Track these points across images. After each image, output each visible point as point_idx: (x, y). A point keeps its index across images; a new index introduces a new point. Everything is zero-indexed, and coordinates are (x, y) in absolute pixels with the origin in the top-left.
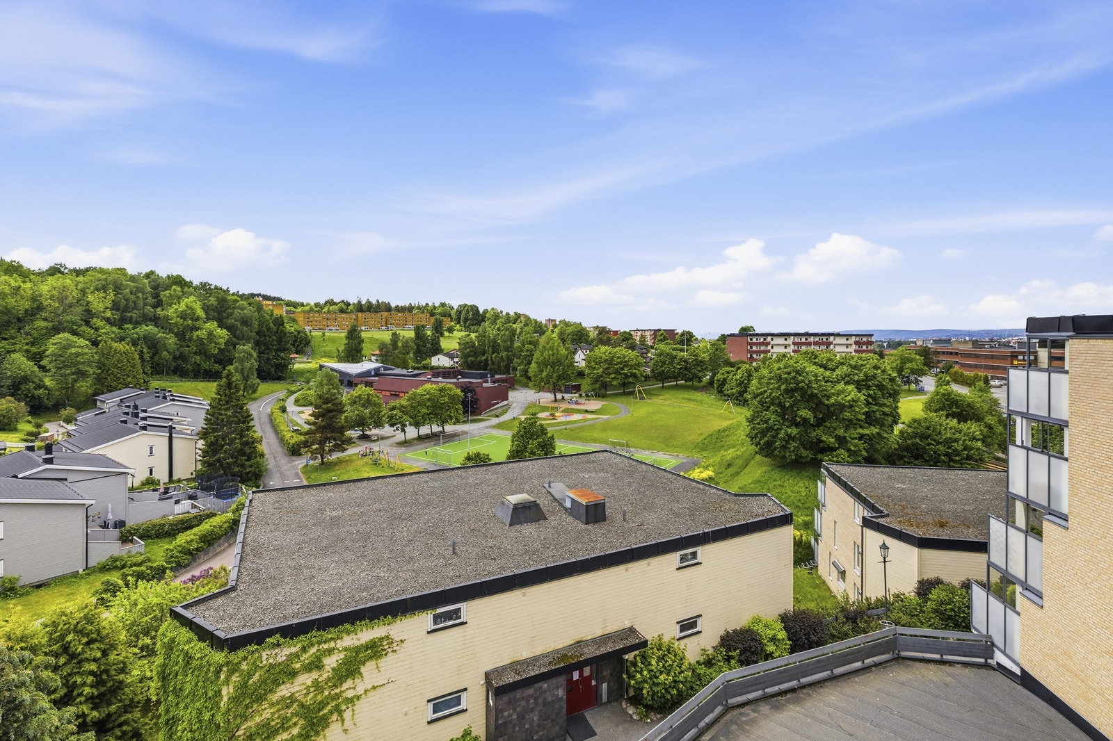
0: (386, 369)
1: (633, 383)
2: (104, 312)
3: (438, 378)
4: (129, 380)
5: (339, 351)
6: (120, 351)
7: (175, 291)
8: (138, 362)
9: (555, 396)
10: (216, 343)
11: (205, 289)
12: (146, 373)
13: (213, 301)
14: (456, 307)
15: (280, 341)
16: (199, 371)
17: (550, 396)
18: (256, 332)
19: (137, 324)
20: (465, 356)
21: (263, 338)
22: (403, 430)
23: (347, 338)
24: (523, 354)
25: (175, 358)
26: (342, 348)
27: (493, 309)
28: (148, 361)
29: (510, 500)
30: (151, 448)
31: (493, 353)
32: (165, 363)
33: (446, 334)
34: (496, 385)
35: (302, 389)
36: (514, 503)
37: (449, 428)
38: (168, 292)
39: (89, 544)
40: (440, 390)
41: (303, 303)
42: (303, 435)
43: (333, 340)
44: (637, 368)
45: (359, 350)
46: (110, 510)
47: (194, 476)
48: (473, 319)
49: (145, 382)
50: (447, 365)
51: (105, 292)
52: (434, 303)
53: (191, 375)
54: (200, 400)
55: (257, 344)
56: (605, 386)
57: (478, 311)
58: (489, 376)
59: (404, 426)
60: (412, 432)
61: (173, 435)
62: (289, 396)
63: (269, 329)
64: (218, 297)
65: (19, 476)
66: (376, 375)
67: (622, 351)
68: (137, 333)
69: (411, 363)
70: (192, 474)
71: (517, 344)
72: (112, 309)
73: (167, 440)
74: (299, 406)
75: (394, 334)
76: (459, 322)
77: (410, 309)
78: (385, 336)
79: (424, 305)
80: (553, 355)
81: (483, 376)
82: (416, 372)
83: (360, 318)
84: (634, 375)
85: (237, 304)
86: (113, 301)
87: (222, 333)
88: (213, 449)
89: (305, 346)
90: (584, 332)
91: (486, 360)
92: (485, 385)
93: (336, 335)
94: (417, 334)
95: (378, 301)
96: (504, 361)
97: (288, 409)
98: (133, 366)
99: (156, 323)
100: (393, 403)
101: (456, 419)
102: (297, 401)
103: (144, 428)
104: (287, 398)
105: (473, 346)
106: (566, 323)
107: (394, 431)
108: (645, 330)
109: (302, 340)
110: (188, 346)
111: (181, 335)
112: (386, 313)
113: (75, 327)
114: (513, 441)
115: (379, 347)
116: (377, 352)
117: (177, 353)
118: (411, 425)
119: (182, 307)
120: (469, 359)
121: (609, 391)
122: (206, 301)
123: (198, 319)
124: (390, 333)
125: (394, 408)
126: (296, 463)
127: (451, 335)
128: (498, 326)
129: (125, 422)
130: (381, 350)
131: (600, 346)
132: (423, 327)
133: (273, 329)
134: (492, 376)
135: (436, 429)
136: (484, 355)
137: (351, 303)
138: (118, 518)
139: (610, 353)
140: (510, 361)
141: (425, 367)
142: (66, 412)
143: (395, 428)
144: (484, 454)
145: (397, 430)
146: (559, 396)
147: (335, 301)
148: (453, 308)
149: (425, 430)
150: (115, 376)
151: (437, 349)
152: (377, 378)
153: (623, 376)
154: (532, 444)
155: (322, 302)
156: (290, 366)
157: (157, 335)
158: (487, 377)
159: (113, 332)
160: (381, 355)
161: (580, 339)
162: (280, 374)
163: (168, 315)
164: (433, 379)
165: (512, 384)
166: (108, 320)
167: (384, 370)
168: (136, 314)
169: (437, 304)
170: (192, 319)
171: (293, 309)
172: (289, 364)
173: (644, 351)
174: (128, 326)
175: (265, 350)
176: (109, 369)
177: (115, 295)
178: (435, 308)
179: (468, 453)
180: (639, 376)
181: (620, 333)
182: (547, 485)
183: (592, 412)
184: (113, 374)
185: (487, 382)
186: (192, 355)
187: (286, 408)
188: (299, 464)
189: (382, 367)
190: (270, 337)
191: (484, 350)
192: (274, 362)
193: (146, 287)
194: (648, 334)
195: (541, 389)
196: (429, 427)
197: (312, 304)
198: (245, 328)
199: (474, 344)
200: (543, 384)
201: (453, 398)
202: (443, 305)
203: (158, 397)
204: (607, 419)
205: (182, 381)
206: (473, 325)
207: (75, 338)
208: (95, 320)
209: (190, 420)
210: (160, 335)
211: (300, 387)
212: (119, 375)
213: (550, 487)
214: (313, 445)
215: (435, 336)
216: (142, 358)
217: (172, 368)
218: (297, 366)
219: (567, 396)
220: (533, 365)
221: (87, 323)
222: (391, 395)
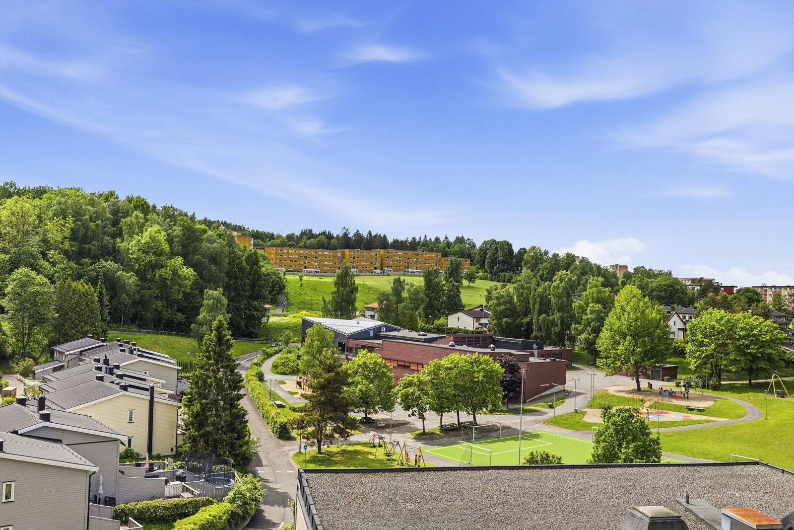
0: (389, 329)
1: (764, 370)
2: (62, 243)
3: (462, 345)
4: (87, 328)
5: (324, 301)
6: (79, 291)
7: (137, 217)
8: (97, 306)
9: (638, 382)
10: (180, 285)
11: (170, 215)
12: (104, 321)
13: (178, 230)
14: (478, 245)
15: (253, 285)
16: (160, 321)
17: (631, 383)
18: (226, 273)
19: (95, 258)
20: (499, 316)
21: (233, 281)
22: (422, 417)
23: (336, 284)
24: (585, 317)
25: (135, 303)
26: (329, 298)
27: (534, 248)
28: (107, 306)
29: (644, 512)
30: (131, 413)
31: (540, 313)
32: (123, 309)
33: (465, 283)
34: (548, 360)
35: (280, 351)
36: (650, 515)
37: (484, 419)
38: (129, 218)
39: (90, 519)
40: (472, 363)
41: (273, 235)
42: (297, 411)
43: (314, 288)
44: (772, 345)
45: (352, 302)
46: (101, 482)
47: (174, 453)
48: (504, 262)
49: (103, 331)
50: (470, 328)
51: (64, 218)
52: (446, 238)
53: (151, 325)
54: (167, 358)
55: (227, 288)
56: (717, 372)
57: (511, 251)
58: (535, 346)
59: (422, 410)
60: (432, 422)
61: (155, 399)
62: (265, 359)
63: (241, 269)
64: (183, 226)
65: (20, 432)
66: (377, 337)
67: (745, 319)
68: (95, 270)
69: (420, 323)
70: (172, 450)
71: (576, 303)
72: (71, 239)
73: (147, 404)
74: (277, 373)
75: (398, 282)
76: (482, 266)
77: (413, 245)
78: (384, 283)
79: (433, 240)
80: (636, 320)
81: (526, 347)
82: (430, 336)
83: (347, 257)
84: (769, 359)
85: (205, 236)
86: (72, 229)
87: (188, 272)
88: (198, 420)
89: (278, 294)
90: (677, 287)
91: (530, 324)
92: (531, 360)
93: (317, 279)
94: (428, 281)
95: (370, 233)
96: (557, 325)
97: (266, 377)
98: (92, 312)
99: (114, 257)
100: (407, 377)
101: (494, 405)
102: (275, 367)
103: (125, 388)
104: (262, 362)
105: (511, 301)
106: (646, 272)
107: (409, 416)
108: (780, 287)
109: (275, 285)
110: (149, 289)
111: (142, 275)
112: (382, 251)
113: (32, 261)
114: (598, 442)
115: (379, 298)
116: (375, 305)
117: (137, 297)
118: (432, 408)
119: (145, 238)
120: (504, 320)
121: (725, 380)
122: (170, 231)
123: (161, 254)
124: (392, 279)
125: (410, 384)
126: (286, 449)
127: (471, 284)
128: (540, 272)
129: (101, 379)
130: (381, 302)
131: (710, 310)
132: (437, 272)
133: (245, 269)
134: (540, 347)
135: (466, 417)
136: (526, 315)
137: (335, 236)
138: (109, 494)
139: (728, 321)
140: (566, 326)
141: (440, 330)
142: (25, 364)
143: (410, 412)
144: (553, 457)
145: (413, 414)
146: (644, 383)
147: (314, 232)
148: (474, 246)
149: (450, 418)
150: (73, 322)
151: (456, 304)
152: (380, 342)
153: (750, 358)
154: (627, 450)
155: (298, 233)
156: (264, 320)
157: (116, 272)
158: (532, 348)
159: (71, 268)
160: (381, 310)
161: (671, 297)
162: (252, 330)
163: (128, 249)
164: (457, 347)
165: (571, 360)
166: (66, 253)
167: (387, 331)
168: (94, 246)
169: (452, 239)
170: (155, 253)
171: (261, 242)
172: (263, 316)
173: (783, 320)
174: (86, 260)
175: (235, 296)
176: (67, 313)
177: (74, 222)
178: (449, 244)
179: (532, 453)
180: (777, 358)
181: (739, 291)
182: (683, 501)
183: (700, 411)
184: (70, 319)
185: (532, 355)
186: (153, 300)
187: (263, 375)
188: (289, 450)
189: (385, 326)
190: (242, 280)
191: (527, 308)
192: (246, 314)
193: (105, 213)
194: (784, 292)
195: (617, 371)
196: (456, 414)
197: (284, 236)
198: (214, 267)
199: (512, 298)
200: (619, 363)
201: (490, 375)
202: (460, 240)
203: (124, 351)
204: (725, 424)
205: (140, 332)
206: (503, 271)
207: (33, 274)
208: (52, 252)
209: (165, 382)
210: (120, 272)
211: (277, 348)
212: (77, 321)
213: (688, 502)
214: (309, 426)
215: (453, 285)
216: (101, 300)
217: (130, 316)
218: (273, 320)
219: (657, 384)
220: (605, 334)
221: (44, 255)
222: (399, 366)
